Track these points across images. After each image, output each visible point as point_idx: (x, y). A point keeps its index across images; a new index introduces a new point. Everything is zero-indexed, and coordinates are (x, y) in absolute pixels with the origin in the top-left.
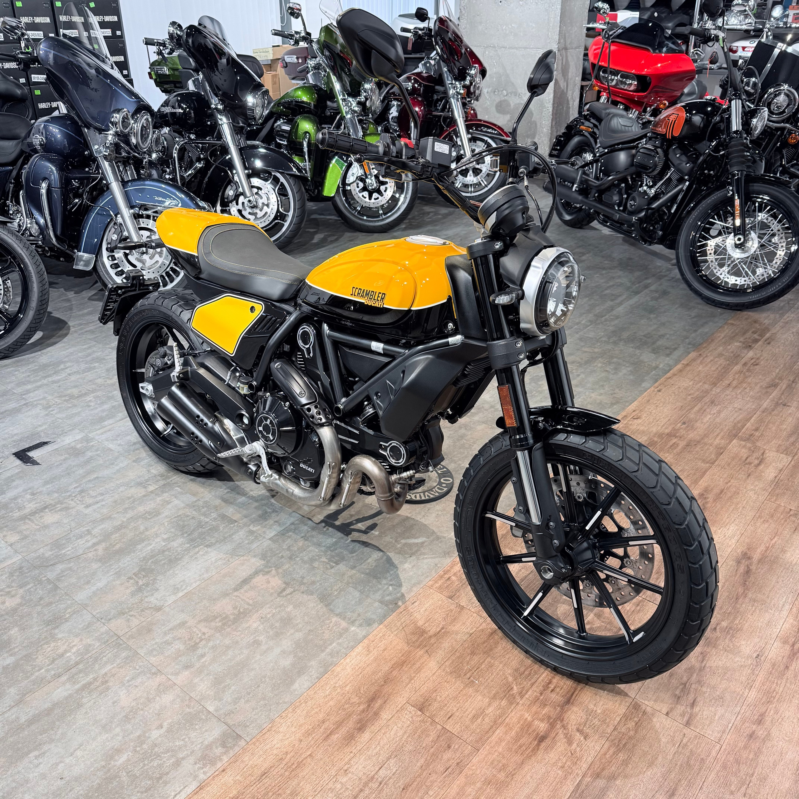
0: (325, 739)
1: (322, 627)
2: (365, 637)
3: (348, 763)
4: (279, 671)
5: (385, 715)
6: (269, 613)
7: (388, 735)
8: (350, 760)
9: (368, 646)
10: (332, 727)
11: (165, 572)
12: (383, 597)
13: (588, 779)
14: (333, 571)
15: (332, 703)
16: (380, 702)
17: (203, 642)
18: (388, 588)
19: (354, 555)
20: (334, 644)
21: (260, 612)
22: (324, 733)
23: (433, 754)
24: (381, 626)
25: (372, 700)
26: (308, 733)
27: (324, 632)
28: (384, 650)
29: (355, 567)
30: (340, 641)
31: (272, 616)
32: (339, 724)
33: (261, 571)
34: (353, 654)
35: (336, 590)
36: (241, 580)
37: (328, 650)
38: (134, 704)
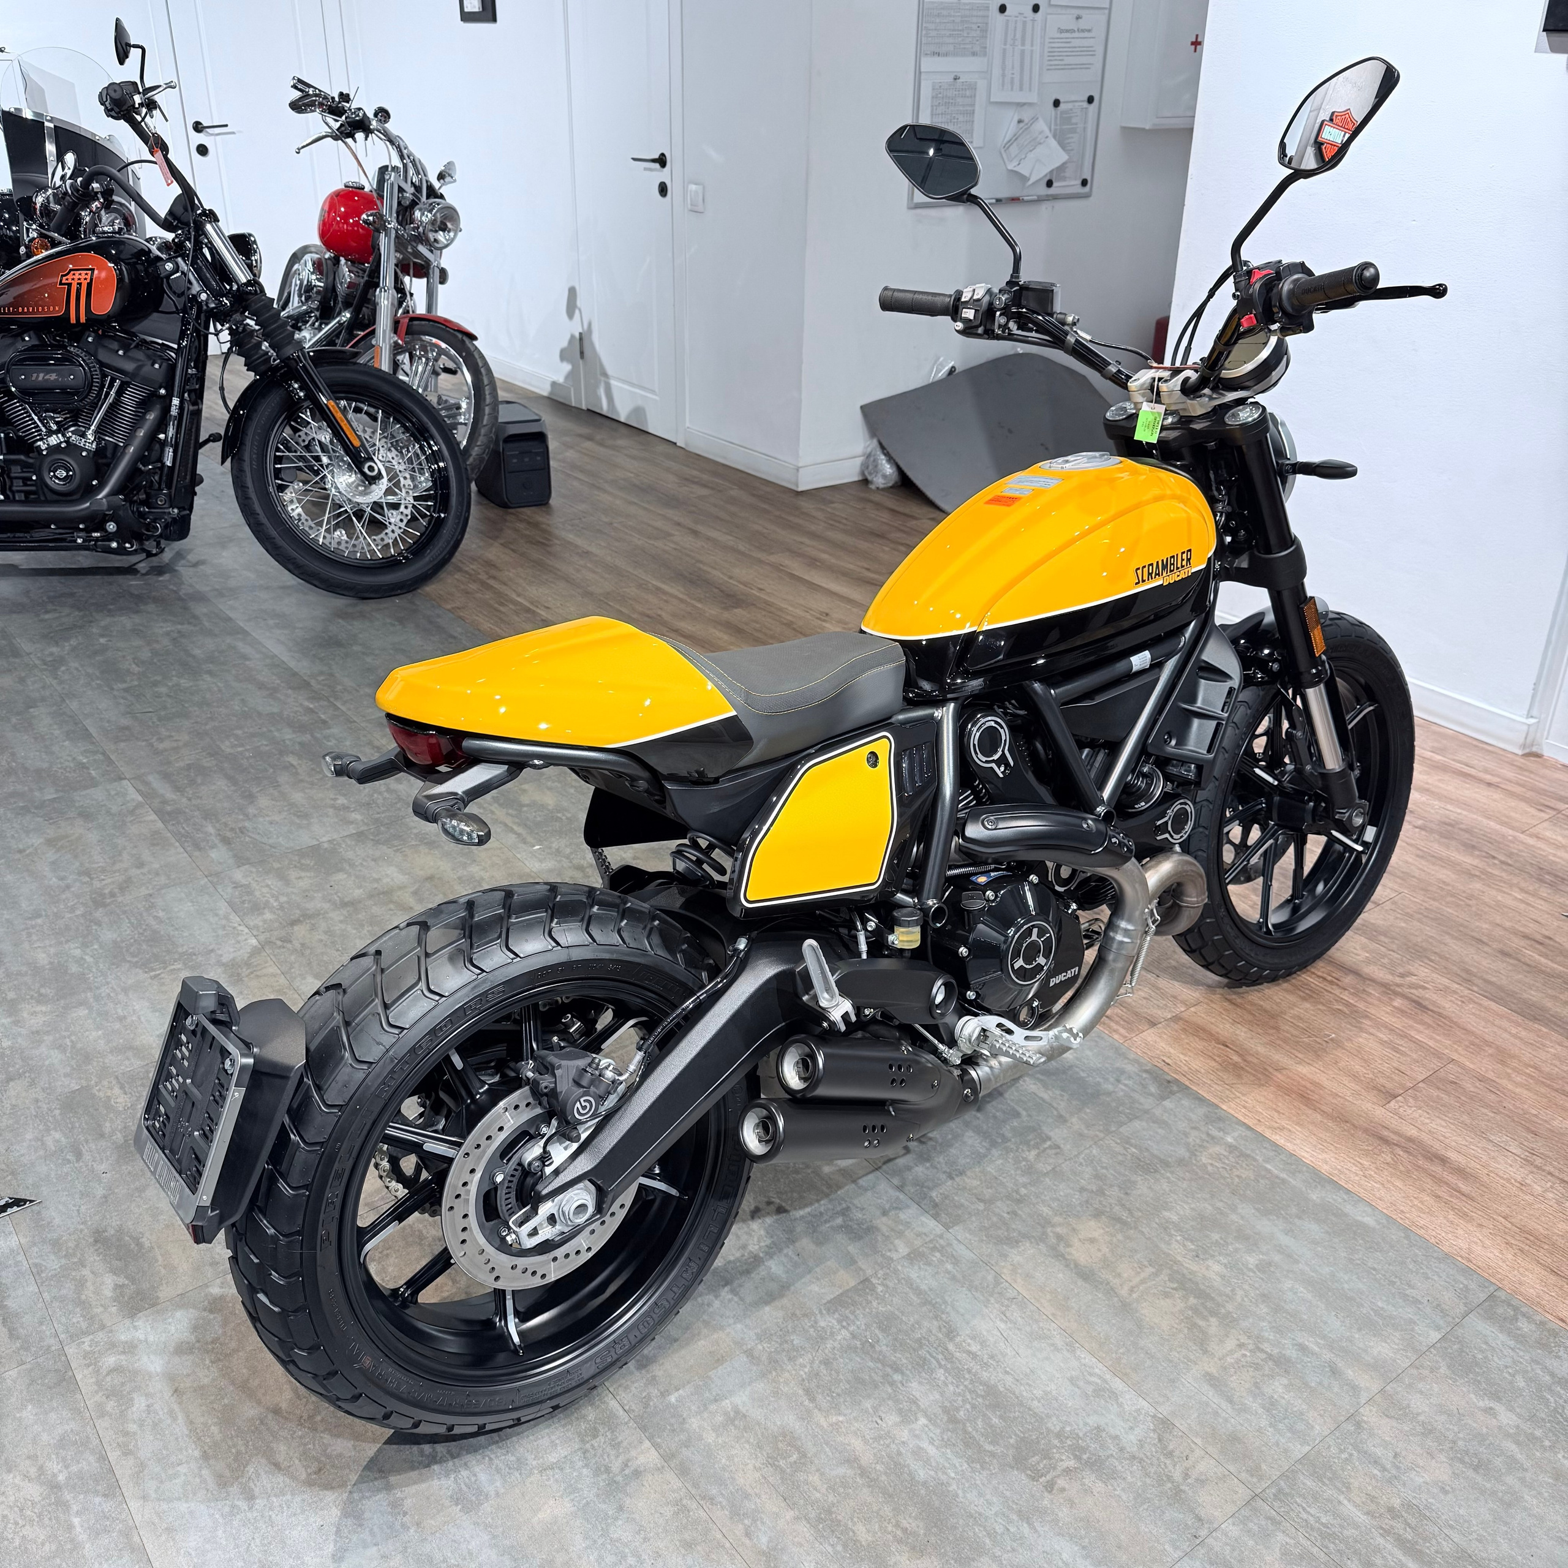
0: (1472, 1199)
1: (1224, 1178)
2: (1249, 1128)
3: (1508, 1180)
4: (1336, 1240)
5: (1413, 1132)
6: (1184, 1246)
7: (1448, 1135)
8: (1501, 1178)
9: (1270, 1127)
10: (1445, 1188)
11: (1035, 1415)
12: (1152, 1095)
13: (1475, 989)
14: (1067, 1147)
15: (1399, 1184)
16: (1386, 1133)
17: (1266, 1347)
18: (1126, 1085)
19: (1024, 1113)
20: (1269, 1166)
21: (1179, 1258)
22: (1457, 1198)
23: (1471, 1099)
24: (1224, 1107)
25: (1385, 1141)
26: (1464, 1216)
27: (1238, 1176)
28: (1278, 1112)
29: (1061, 1116)
30: (1260, 1159)
31: (1192, 1241)
32: (1439, 1181)
33: (1053, 1248)
34: (1289, 1147)
35: (1125, 1149)
36: (1080, 1282)
37: (1283, 1175)
38: (1442, 1457)
